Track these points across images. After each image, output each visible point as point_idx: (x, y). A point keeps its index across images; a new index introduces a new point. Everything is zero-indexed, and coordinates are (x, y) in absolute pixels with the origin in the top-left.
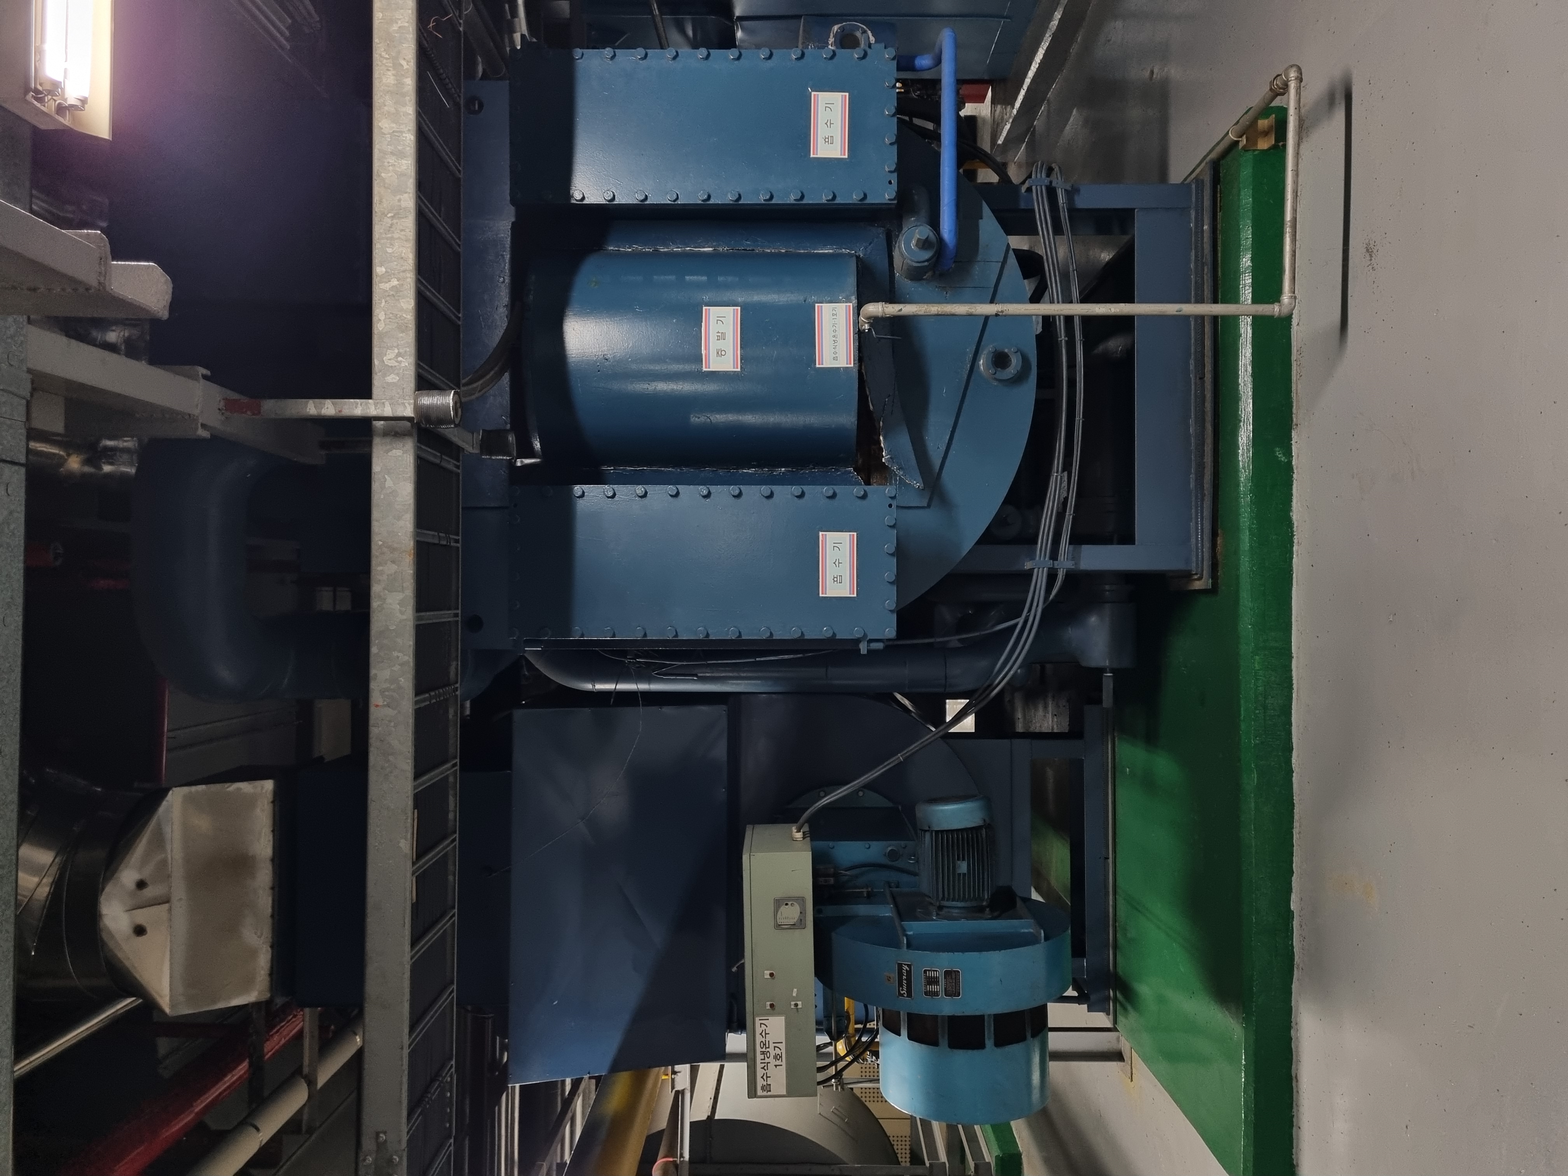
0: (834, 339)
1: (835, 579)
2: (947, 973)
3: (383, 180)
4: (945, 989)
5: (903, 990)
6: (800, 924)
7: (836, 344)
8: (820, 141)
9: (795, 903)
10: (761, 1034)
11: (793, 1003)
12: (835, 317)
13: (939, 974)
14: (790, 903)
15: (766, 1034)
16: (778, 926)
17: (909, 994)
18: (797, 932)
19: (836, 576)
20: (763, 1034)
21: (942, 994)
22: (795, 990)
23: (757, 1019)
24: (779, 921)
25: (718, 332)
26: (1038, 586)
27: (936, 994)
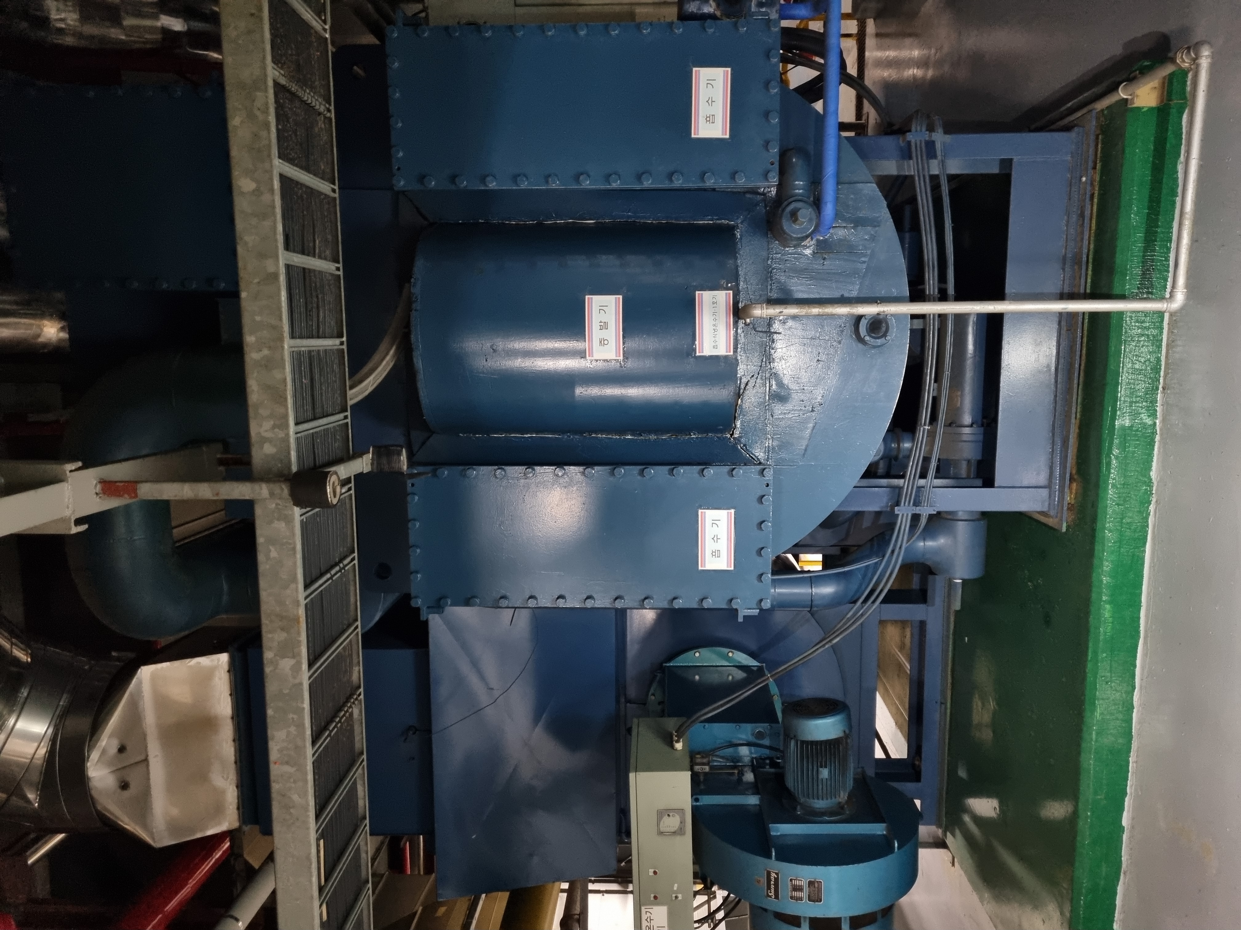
0: (714, 328)
1: (714, 554)
2: (811, 883)
3: (246, 243)
4: (809, 896)
5: (770, 892)
6: (680, 832)
7: (716, 333)
8: (702, 120)
9: (676, 815)
10: (646, 920)
11: (674, 895)
12: (715, 305)
13: (803, 883)
14: (671, 814)
15: (650, 920)
16: (661, 833)
17: (777, 897)
18: (678, 838)
19: (714, 551)
20: (649, 920)
21: (805, 899)
22: (676, 885)
23: (643, 908)
24: (662, 829)
25: (601, 322)
26: (903, 527)
27: (801, 899)
